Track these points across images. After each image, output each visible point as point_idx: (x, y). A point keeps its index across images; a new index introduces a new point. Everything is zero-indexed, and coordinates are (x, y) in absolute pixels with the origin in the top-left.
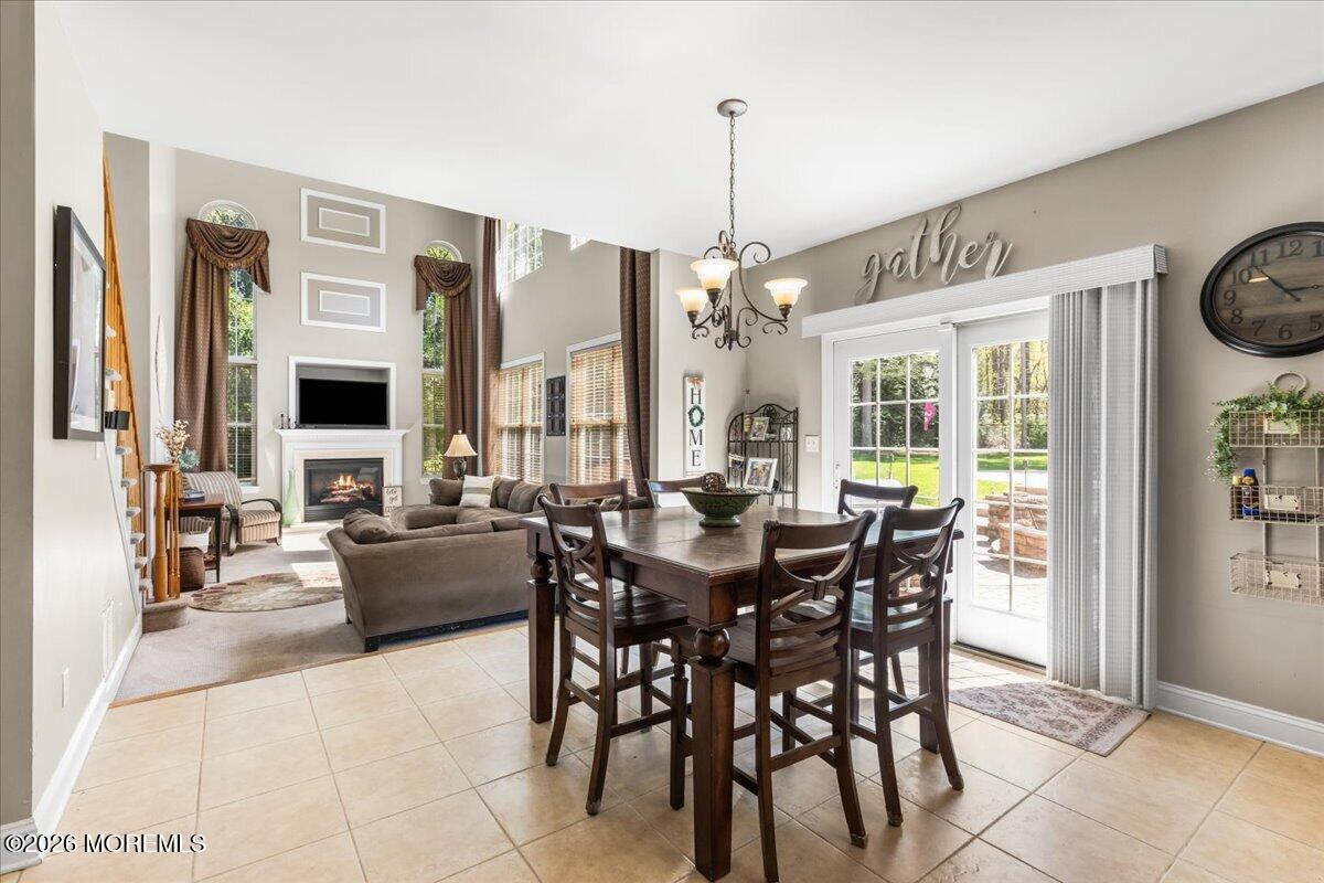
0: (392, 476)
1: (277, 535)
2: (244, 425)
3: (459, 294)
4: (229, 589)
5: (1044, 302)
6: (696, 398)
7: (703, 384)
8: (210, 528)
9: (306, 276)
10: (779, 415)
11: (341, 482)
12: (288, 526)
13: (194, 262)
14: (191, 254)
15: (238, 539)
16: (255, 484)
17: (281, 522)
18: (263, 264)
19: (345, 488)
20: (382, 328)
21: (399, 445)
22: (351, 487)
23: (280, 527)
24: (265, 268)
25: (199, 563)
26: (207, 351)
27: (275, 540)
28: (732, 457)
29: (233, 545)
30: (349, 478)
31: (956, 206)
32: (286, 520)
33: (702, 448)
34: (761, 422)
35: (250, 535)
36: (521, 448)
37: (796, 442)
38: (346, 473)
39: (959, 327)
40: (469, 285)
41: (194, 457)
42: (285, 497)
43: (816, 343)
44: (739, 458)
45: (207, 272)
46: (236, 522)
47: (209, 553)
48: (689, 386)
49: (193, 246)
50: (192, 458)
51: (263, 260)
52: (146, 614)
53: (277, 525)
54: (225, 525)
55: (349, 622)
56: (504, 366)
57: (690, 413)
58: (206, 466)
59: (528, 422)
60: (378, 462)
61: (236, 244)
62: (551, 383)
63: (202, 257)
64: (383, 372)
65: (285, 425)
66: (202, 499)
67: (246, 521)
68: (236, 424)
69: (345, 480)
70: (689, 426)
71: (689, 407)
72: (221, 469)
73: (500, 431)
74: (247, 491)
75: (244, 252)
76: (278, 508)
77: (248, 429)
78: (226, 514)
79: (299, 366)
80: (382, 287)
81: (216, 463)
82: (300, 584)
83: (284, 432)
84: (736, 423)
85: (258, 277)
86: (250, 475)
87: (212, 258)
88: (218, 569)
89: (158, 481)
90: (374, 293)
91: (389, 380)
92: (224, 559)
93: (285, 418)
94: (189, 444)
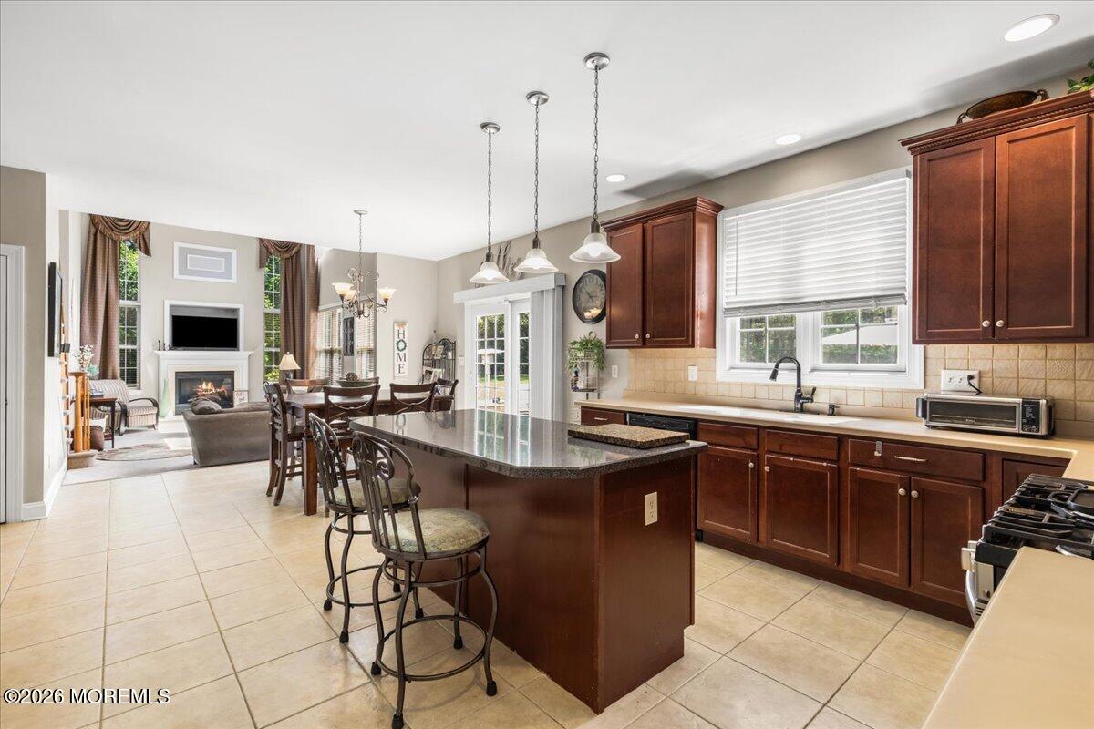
0: (241, 383)
1: (154, 423)
2: (131, 347)
3: (292, 257)
4: (120, 451)
5: (528, 295)
6: (401, 335)
7: (406, 327)
8: (107, 416)
9: (177, 245)
10: (448, 345)
11: (204, 386)
12: (163, 417)
13: (95, 235)
14: (93, 230)
15: (126, 425)
16: (139, 388)
17: (157, 414)
18: (146, 237)
19: (206, 390)
20: (234, 281)
21: (246, 361)
22: (211, 390)
23: (157, 418)
24: (147, 240)
25: (101, 435)
26: (104, 297)
27: (153, 426)
28: (425, 368)
29: (123, 429)
30: (209, 384)
31: (509, 243)
32: (161, 412)
33: (406, 363)
34: (440, 349)
35: (134, 422)
36: (331, 364)
37: (454, 360)
38: (207, 381)
39: (512, 302)
40: (299, 250)
41: (96, 370)
42: (161, 398)
43: (461, 306)
44: (429, 369)
45: (105, 242)
46: (125, 413)
47: (106, 431)
48: (396, 328)
49: (94, 225)
50: (95, 370)
51: (145, 234)
52: (69, 459)
53: (155, 416)
54: (117, 415)
55: (195, 463)
56: (321, 308)
57: (397, 343)
58: (104, 374)
59: (336, 346)
60: (231, 374)
61: (126, 224)
62: (346, 321)
63: (101, 232)
64: (235, 311)
65: (161, 348)
66: (102, 396)
67: (132, 413)
68: (125, 347)
69: (207, 385)
70: (397, 351)
71: (397, 340)
72: (114, 378)
73: (317, 353)
74: (133, 392)
75: (130, 230)
76: (156, 404)
77: (134, 351)
78: (118, 407)
79: (171, 307)
80: (234, 252)
81: (110, 374)
82: (168, 448)
83: (160, 353)
84: (428, 349)
85: (142, 246)
86: (135, 382)
87: (108, 233)
88: (113, 439)
89: (77, 382)
90: (228, 256)
91: (238, 316)
92: (116, 437)
93: (162, 344)
94: (93, 361)
